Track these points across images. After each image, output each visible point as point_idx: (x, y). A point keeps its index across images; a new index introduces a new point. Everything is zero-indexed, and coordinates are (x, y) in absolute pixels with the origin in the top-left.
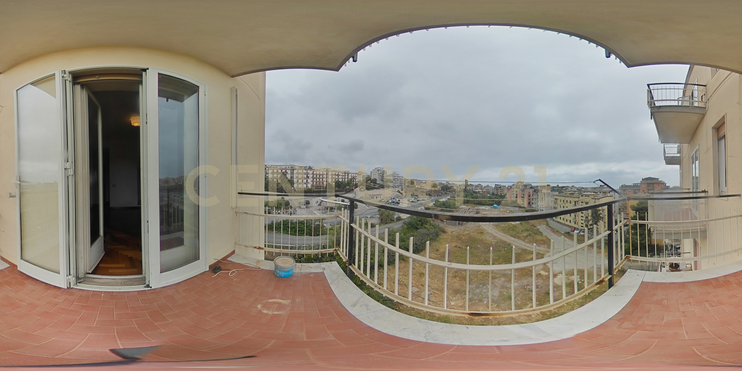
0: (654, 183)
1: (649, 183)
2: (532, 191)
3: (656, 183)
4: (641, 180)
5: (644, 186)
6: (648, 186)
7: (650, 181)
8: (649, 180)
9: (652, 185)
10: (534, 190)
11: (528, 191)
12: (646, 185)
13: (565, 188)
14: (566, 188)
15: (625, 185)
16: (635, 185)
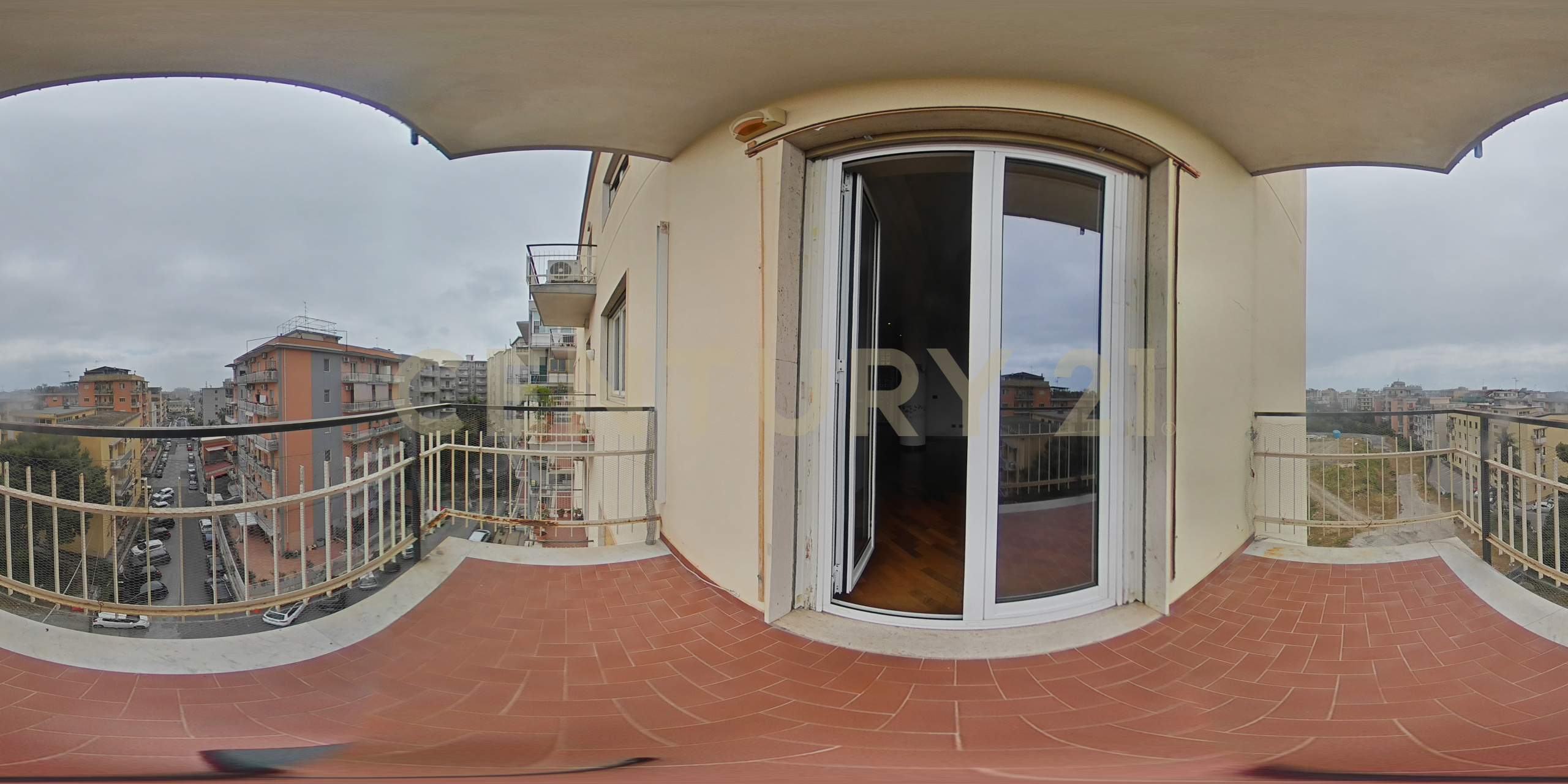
0: (112, 382)
1: (100, 381)
2: (1415, 402)
3: (117, 381)
4: (83, 375)
5: (87, 387)
6: (96, 389)
7: (102, 377)
8: (102, 373)
9: (107, 386)
10: (1419, 399)
11: (1409, 402)
12: (93, 386)
13: (1493, 394)
14: (1495, 393)
15: (45, 385)
16: (68, 385)
